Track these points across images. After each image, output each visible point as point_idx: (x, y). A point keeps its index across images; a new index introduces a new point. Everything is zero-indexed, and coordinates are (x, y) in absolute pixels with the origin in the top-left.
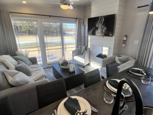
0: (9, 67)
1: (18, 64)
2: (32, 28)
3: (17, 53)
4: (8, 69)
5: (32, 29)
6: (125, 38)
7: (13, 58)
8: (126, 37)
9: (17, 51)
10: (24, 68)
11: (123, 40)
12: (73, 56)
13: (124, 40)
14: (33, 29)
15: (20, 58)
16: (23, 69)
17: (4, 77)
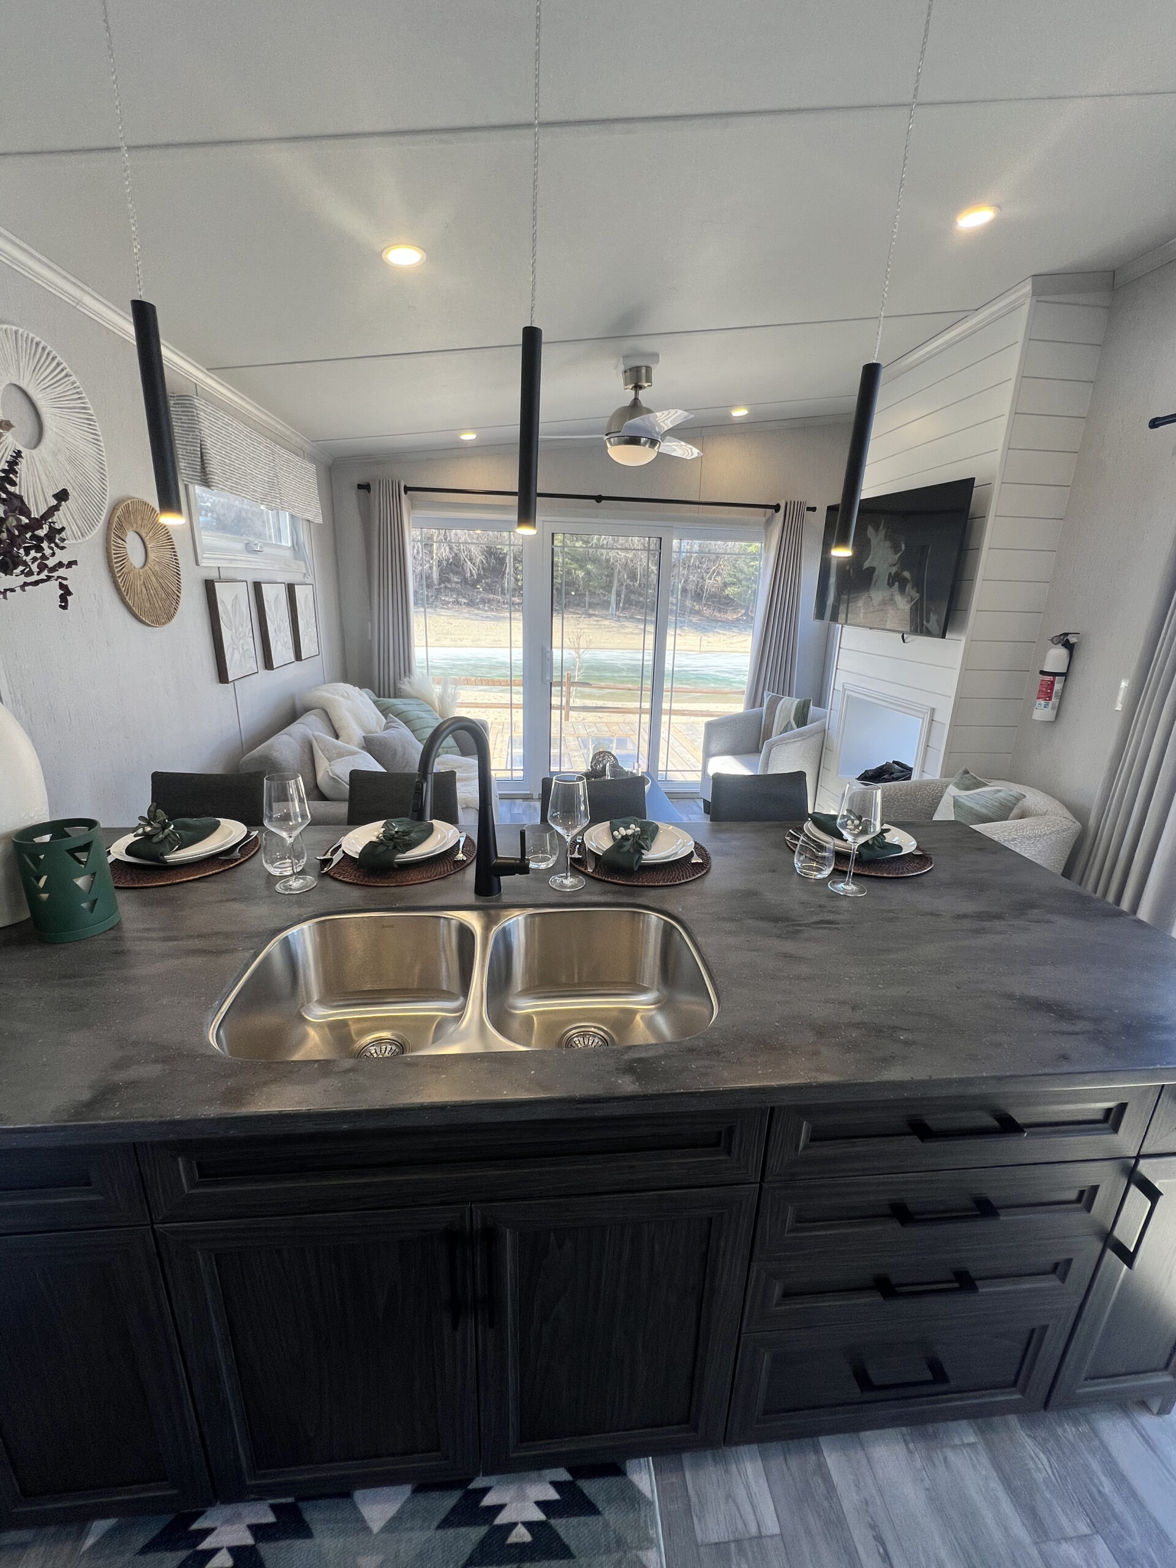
0: (341, 733)
1: (386, 728)
2: (581, 567)
3: (405, 686)
4: (337, 737)
5: (581, 574)
6: (1055, 659)
7: (375, 702)
8: (1070, 647)
9: (406, 680)
10: (400, 749)
11: (1042, 673)
12: (708, 755)
13: (1047, 669)
14: (588, 573)
15: (404, 708)
16: (395, 753)
17: (306, 758)
